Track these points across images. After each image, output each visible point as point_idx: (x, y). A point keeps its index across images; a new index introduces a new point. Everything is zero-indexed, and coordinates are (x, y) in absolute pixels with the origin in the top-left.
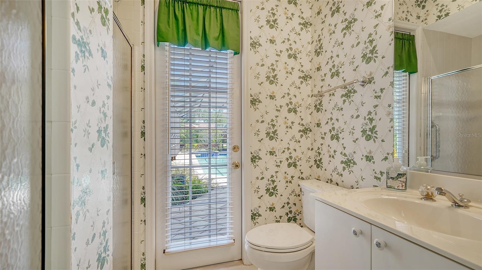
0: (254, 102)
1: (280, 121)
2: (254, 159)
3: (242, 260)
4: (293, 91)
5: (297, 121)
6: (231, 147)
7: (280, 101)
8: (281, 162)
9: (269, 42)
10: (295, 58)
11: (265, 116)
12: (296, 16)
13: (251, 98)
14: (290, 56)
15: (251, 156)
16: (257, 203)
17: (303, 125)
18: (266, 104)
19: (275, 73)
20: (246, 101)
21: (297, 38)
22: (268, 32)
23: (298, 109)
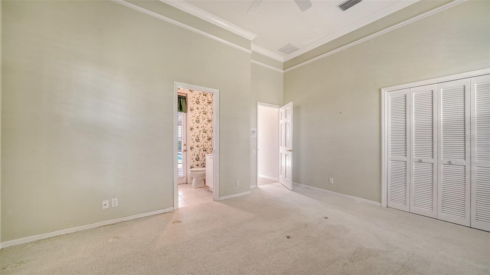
0: (191, 129)
1: (201, 136)
2: (191, 148)
3: (187, 183)
4: (205, 125)
5: (206, 136)
6: (183, 144)
7: (200, 129)
8: (201, 149)
9: (196, 109)
10: (206, 114)
11: (195, 134)
12: (206, 100)
13: (190, 128)
14: (204, 114)
15: (190, 147)
16: (192, 163)
17: (208, 137)
18: (196, 130)
19: (199, 119)
20: (189, 129)
21: (206, 107)
22: (196, 106)
23: (207, 132)
